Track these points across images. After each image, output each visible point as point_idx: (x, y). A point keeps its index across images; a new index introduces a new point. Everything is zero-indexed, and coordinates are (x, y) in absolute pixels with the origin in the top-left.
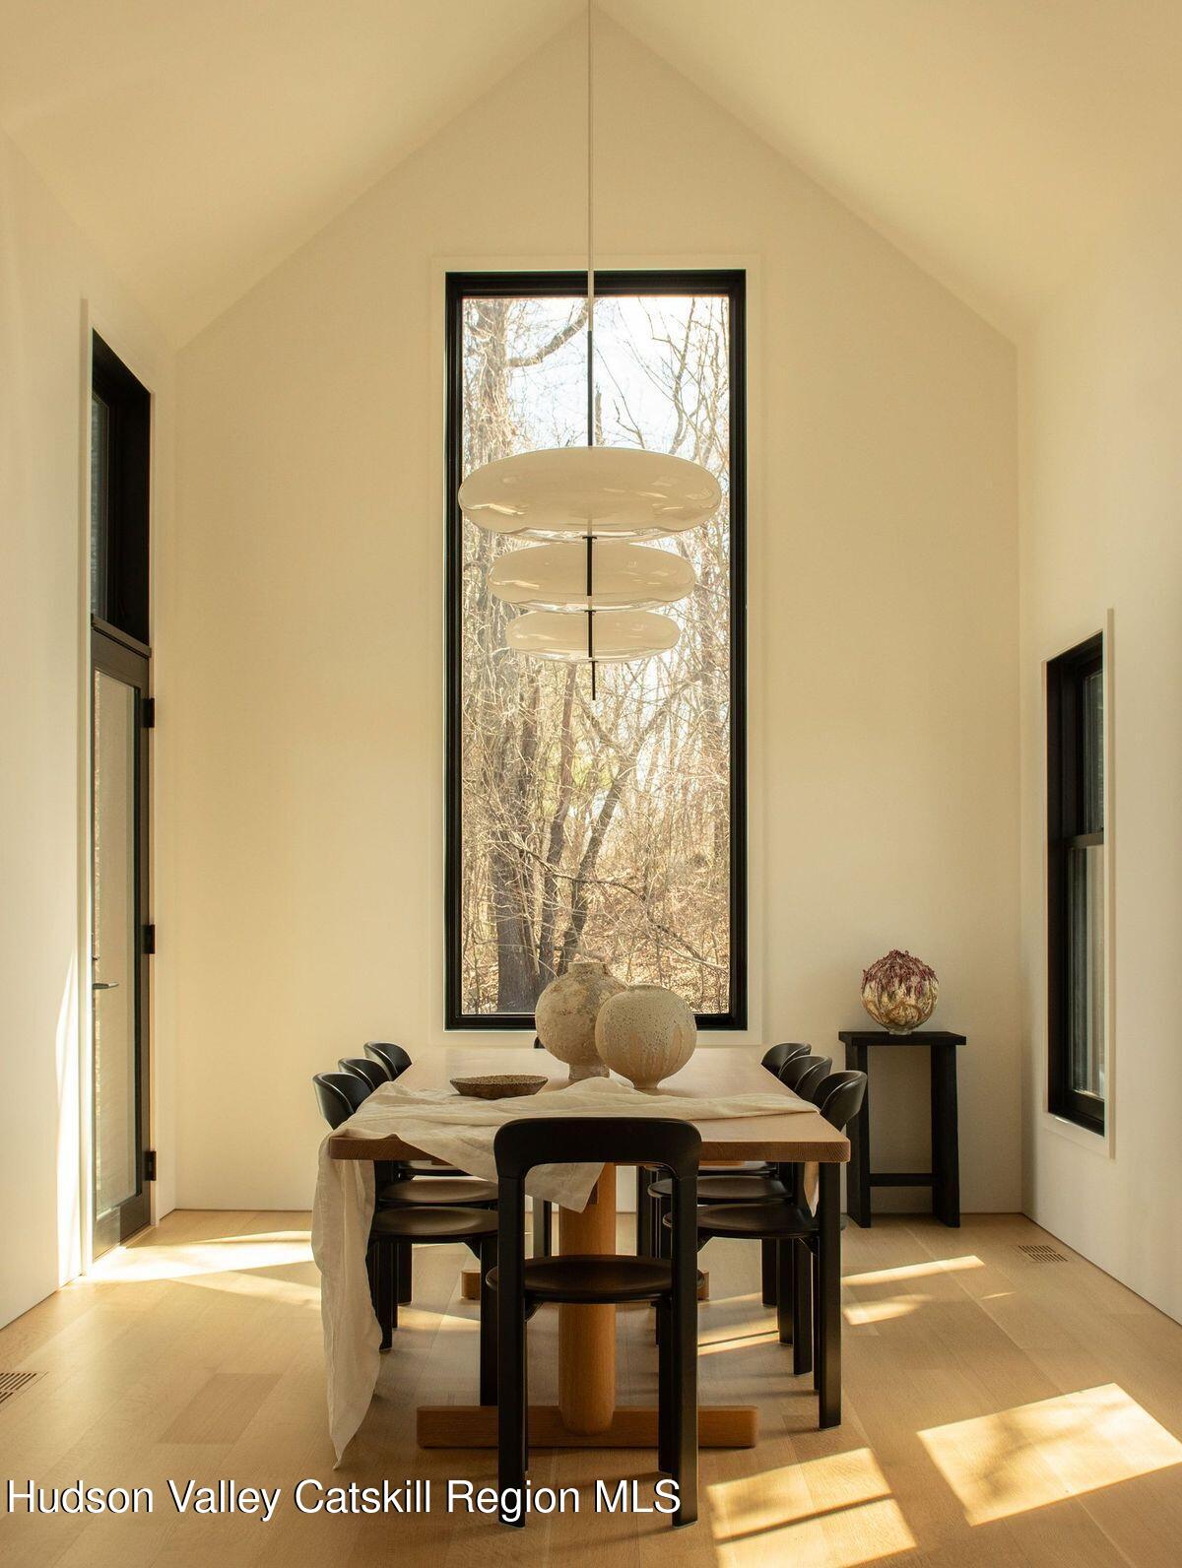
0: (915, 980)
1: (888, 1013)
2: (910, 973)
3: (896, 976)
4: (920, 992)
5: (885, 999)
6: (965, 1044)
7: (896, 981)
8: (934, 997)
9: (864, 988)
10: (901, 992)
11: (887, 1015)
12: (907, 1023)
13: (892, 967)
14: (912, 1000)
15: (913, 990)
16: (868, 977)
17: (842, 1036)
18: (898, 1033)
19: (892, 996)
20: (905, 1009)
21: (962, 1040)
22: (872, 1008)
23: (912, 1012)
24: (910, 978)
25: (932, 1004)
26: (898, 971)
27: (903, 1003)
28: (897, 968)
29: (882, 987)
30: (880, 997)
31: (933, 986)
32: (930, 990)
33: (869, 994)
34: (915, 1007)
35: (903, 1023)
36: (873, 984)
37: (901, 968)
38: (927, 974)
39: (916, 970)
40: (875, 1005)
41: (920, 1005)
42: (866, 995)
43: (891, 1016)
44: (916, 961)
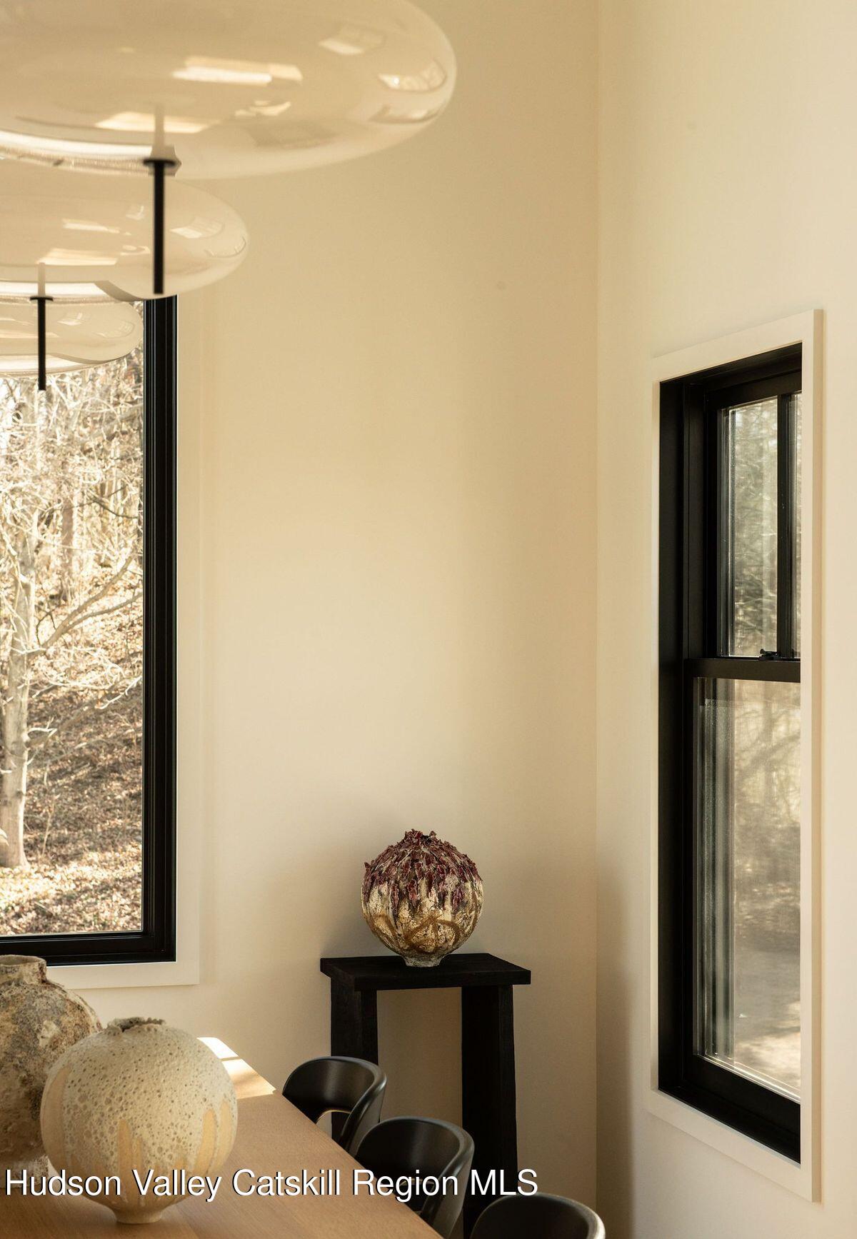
0: (451, 881)
1: (409, 935)
2: (445, 871)
3: (422, 874)
4: (459, 902)
5: (405, 913)
6: (528, 982)
7: (423, 884)
8: (477, 907)
9: (368, 895)
10: (429, 902)
11: (407, 938)
12: (437, 949)
13: (414, 860)
14: (446, 915)
15: (449, 897)
16: (374, 875)
17: (327, 965)
18: (422, 964)
19: (416, 908)
20: (436, 929)
21: (524, 976)
22: (381, 925)
23: (447, 932)
24: (443, 879)
25: (476, 918)
26: (424, 867)
27: (433, 919)
28: (423, 862)
29: (400, 893)
30: (397, 908)
31: (479, 889)
32: (474, 896)
33: (378, 903)
34: (451, 925)
35: (431, 949)
36: (384, 888)
37: (428, 863)
38: (468, 870)
39: (452, 865)
40: (388, 922)
41: (459, 921)
42: (372, 904)
43: (414, 940)
44: (449, 849)
